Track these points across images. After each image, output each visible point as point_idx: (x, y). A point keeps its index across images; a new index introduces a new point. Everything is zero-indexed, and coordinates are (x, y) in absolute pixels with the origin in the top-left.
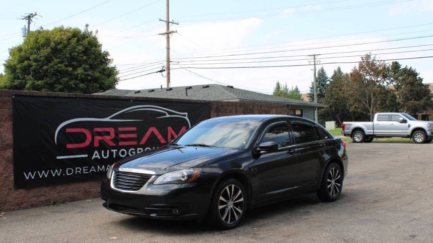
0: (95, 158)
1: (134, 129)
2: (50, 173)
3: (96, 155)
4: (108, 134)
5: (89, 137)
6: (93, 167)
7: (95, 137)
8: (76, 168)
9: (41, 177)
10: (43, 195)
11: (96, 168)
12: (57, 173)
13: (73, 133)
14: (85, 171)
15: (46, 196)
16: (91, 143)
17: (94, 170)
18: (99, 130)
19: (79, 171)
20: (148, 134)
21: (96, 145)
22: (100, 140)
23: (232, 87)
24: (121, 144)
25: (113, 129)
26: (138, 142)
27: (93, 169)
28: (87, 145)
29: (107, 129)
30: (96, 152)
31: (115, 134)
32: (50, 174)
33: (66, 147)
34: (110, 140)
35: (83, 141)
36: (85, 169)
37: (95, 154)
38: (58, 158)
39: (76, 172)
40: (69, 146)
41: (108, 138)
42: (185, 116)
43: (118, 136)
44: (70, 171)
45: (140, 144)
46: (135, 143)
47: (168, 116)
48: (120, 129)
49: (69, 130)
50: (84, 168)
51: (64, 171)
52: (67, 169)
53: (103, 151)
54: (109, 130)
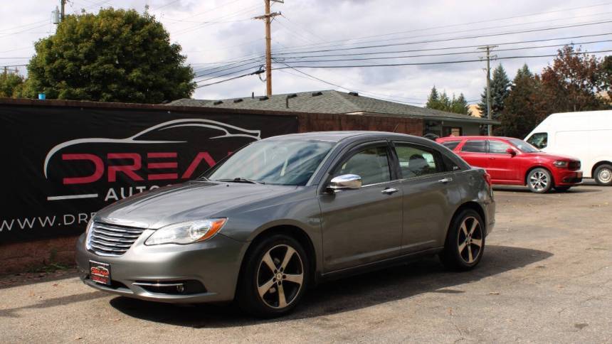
0: (109, 199)
1: (175, 155)
2: (37, 221)
4: (131, 162)
5: (100, 168)
7: (109, 167)
8: (80, 215)
9: (22, 227)
10: (28, 255)
12: (50, 221)
13: (74, 160)
15: (32, 257)
16: (103, 176)
18: (116, 156)
19: (84, 219)
20: (196, 162)
21: (112, 179)
22: (116, 172)
23: (356, 95)
24: (151, 177)
25: (139, 155)
26: (180, 176)
28: (96, 180)
29: (129, 156)
30: (111, 190)
31: (142, 162)
32: (37, 224)
33: (62, 181)
34: (133, 171)
35: (91, 173)
37: (109, 193)
38: (50, 198)
39: (80, 220)
40: (67, 181)
41: (130, 168)
42: (256, 135)
43: (146, 166)
44: (69, 219)
45: (183, 177)
46: (174, 176)
47: (228, 135)
48: (150, 155)
49: (66, 157)
50: (92, 214)
51: (60, 219)
52: (65, 216)
53: (122, 189)
54: (132, 157)
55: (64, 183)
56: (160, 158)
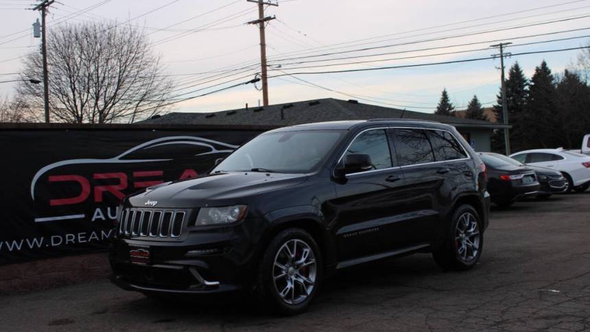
0: (96, 219)
1: (160, 173)
2: (25, 243)
3: (98, 214)
4: (117, 182)
5: (86, 188)
6: (93, 233)
7: (96, 188)
8: (67, 235)
9: (11, 249)
10: (17, 277)
11: (99, 235)
12: (38, 242)
13: (60, 182)
14: (82, 239)
16: (89, 197)
17: (96, 237)
18: (101, 176)
19: (72, 240)
21: (98, 199)
22: (103, 193)
23: (355, 102)
25: (125, 175)
27: (94, 236)
28: (82, 200)
29: (115, 175)
30: (98, 210)
31: (128, 181)
32: (25, 246)
33: (49, 203)
34: (120, 191)
35: (78, 194)
36: (81, 236)
37: (96, 213)
38: (38, 220)
39: (67, 240)
40: (54, 202)
41: (116, 187)
43: (132, 185)
44: (57, 240)
47: (215, 151)
48: (136, 174)
49: (52, 179)
50: (79, 234)
51: (47, 240)
52: (52, 237)
53: (109, 209)
54: (118, 177)
55: (51, 204)
56: (146, 177)
